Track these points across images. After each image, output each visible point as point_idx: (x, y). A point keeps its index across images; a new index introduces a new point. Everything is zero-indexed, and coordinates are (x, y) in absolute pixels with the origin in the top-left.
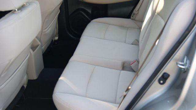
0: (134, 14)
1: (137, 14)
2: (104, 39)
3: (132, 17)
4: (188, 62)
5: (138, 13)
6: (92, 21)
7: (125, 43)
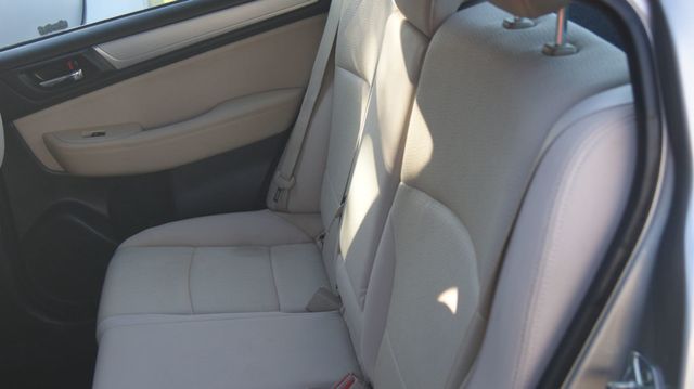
0: (279, 189)
1: (289, 190)
2: (194, 314)
3: (276, 200)
4: (655, 374)
5: (295, 184)
6: (120, 247)
7: (279, 310)
